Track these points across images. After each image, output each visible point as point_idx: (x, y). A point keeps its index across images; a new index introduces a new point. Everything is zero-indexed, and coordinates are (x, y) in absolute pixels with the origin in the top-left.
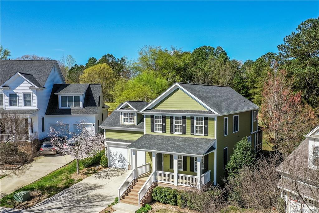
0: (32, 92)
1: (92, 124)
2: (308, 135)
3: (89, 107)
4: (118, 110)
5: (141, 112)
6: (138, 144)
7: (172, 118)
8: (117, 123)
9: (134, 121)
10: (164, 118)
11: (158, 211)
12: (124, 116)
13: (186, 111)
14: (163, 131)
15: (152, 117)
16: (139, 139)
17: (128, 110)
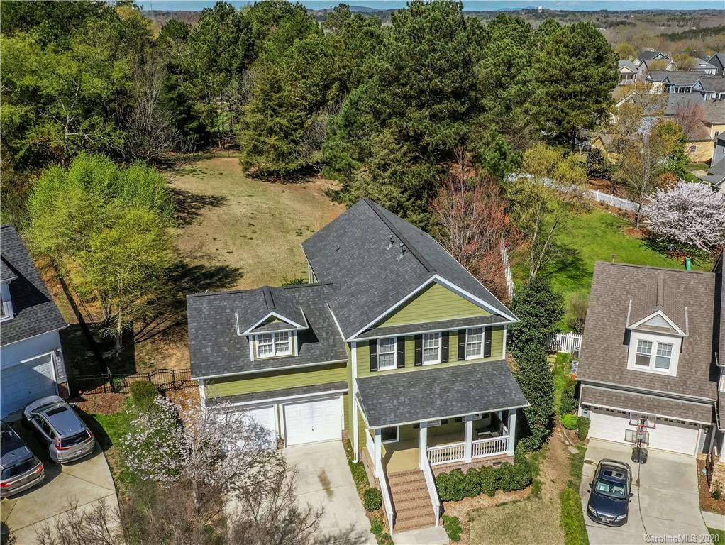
1: (53, 352)
2: (633, 326)
3: (30, 308)
4: (247, 333)
5: (351, 339)
6: (382, 412)
7: (418, 338)
8: (237, 358)
9: (290, 349)
10: (401, 340)
11: (471, 520)
12: (260, 342)
13: (452, 323)
14: (398, 364)
15: (373, 344)
16: (364, 397)
17: (279, 328)
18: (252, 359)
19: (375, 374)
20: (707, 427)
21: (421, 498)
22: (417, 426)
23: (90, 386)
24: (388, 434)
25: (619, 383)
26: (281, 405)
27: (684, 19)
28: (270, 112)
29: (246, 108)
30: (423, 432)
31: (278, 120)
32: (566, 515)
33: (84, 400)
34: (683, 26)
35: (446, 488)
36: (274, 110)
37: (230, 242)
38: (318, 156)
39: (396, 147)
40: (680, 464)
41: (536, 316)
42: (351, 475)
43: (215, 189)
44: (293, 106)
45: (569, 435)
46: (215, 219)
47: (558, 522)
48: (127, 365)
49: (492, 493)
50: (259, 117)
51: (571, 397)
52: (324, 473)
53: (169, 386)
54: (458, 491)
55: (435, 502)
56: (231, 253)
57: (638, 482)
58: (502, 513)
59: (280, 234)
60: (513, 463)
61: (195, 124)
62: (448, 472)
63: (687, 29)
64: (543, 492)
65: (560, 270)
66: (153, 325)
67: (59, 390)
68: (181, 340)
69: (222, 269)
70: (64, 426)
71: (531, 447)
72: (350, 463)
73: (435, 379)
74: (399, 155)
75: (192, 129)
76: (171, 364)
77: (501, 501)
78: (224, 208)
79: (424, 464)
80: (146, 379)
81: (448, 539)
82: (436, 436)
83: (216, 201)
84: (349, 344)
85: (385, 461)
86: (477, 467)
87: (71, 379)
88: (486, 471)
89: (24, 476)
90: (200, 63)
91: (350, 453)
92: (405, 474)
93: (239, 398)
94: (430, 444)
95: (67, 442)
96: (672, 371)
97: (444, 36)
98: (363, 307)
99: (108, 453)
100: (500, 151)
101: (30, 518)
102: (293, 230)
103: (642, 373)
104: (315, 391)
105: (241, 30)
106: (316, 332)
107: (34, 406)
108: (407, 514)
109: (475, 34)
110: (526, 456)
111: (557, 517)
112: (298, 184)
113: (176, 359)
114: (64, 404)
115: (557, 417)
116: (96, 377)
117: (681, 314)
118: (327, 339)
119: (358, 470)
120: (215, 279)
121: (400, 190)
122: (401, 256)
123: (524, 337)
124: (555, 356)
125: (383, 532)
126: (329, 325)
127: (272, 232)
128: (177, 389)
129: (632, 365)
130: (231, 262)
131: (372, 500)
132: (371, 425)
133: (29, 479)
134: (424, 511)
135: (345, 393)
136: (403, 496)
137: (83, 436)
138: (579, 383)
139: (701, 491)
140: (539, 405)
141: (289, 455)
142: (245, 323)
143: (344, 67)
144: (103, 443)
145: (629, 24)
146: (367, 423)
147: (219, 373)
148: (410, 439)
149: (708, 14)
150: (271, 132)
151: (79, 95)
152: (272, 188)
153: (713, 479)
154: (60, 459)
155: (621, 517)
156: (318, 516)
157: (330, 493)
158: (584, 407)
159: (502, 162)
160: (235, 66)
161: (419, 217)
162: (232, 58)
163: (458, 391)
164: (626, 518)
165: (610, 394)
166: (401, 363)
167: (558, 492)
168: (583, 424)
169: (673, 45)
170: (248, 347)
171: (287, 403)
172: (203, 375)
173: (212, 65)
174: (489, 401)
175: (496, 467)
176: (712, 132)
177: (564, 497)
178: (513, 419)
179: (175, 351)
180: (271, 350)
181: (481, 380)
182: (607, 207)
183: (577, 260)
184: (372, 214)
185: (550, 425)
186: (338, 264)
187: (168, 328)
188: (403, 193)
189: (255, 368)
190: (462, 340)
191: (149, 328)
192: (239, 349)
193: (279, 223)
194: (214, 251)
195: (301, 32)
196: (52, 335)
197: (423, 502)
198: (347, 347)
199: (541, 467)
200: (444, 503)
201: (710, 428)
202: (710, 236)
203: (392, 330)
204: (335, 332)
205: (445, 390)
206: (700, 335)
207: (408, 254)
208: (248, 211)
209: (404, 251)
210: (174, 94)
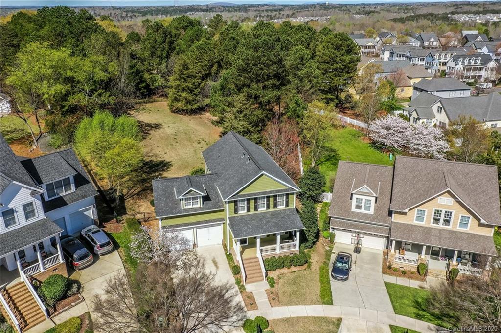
0: (34, 199)
1: (92, 206)
2: (354, 192)
3: (82, 186)
4: (180, 197)
5: (226, 200)
6: (240, 232)
7: (256, 199)
8: (175, 208)
9: (199, 204)
10: (248, 200)
11: (280, 278)
12: (186, 201)
13: (271, 192)
14: (247, 210)
15: (236, 202)
16: (232, 225)
17: (194, 195)
18: (182, 209)
19: (237, 215)
20: (387, 237)
21: (257, 269)
22: (256, 238)
23: (107, 220)
24: (243, 242)
25: (348, 217)
26: (195, 229)
27: (407, 9)
28: (183, 80)
29: (171, 78)
30: (258, 241)
31: (187, 84)
32: (322, 276)
33: (105, 227)
34: (406, 13)
35: (269, 265)
36: (185, 79)
37: (165, 148)
38: (207, 101)
39: (246, 102)
40: (375, 254)
41: (313, 185)
42: (227, 260)
43: (156, 119)
44: (195, 77)
45: (326, 241)
46: (158, 136)
47: (318, 279)
48: (122, 210)
49: (289, 267)
50: (178, 82)
51: (327, 224)
52: (214, 258)
53: (142, 220)
54: (274, 266)
55: (264, 271)
56: (166, 153)
57: (355, 262)
58: (293, 275)
59: (190, 143)
60: (298, 254)
61: (144, 85)
62: (269, 258)
63: (408, 15)
64: (312, 266)
65: (328, 160)
66: (132, 191)
67: (95, 222)
68: (146, 198)
69: (162, 162)
70: (100, 239)
71: (308, 246)
72: (226, 254)
73: (264, 217)
74: (247, 106)
75: (143, 87)
76: (142, 209)
77: (293, 271)
78: (162, 130)
79: (259, 255)
80: (133, 217)
81: (269, 287)
82: (265, 242)
83: (157, 126)
84: (225, 202)
85: (242, 253)
86: (282, 256)
87: (99, 218)
88: (286, 257)
89: (85, 261)
90: (147, 54)
91: (226, 250)
92: (250, 259)
93: (176, 226)
94: (261, 246)
95: (102, 246)
96: (372, 212)
97: (269, 48)
98: (231, 185)
99: (118, 250)
100: (297, 103)
101: (89, 278)
102: (196, 140)
103: (358, 213)
104: (210, 222)
105: (167, 36)
106: (210, 196)
107: (85, 230)
108: (252, 276)
109: (285, 43)
110: (305, 251)
111: (318, 277)
112: (197, 116)
113: (144, 208)
114: (98, 229)
115: (321, 232)
116: (109, 216)
117: (376, 186)
118: (215, 199)
119: (230, 257)
120: (159, 167)
121: (248, 123)
122: (248, 162)
123: (307, 195)
124: (322, 203)
125: (241, 284)
126: (216, 193)
127: (186, 142)
128: (146, 221)
129: (354, 209)
130: (167, 158)
131: (236, 270)
132: (235, 237)
133: (87, 262)
134: (259, 275)
135: (224, 223)
136: (250, 268)
137: (108, 243)
138: (331, 217)
139: (383, 265)
140: (311, 228)
141: (199, 251)
142: (179, 193)
143: (220, 55)
144: (116, 246)
145: (377, 12)
146: (233, 237)
147: (168, 215)
148: (252, 244)
149: (421, 5)
150: (183, 90)
151: (92, 79)
152: (184, 118)
153: (388, 260)
154: (99, 253)
155: (345, 277)
156: (214, 275)
157: (217, 267)
158: (332, 228)
159: (298, 109)
160: (165, 55)
161: (258, 136)
162: (163, 51)
163: (274, 222)
164: (348, 277)
165: (344, 222)
166: (248, 210)
167: (318, 266)
168: (332, 236)
169: (399, 26)
170: (180, 203)
171: (197, 228)
172: (161, 216)
173: (153, 54)
174: (287, 227)
175: (291, 255)
176: (412, 82)
177: (322, 269)
178: (298, 234)
179: (143, 203)
180: (190, 205)
181: (284, 217)
182: (353, 126)
183: (336, 154)
184: (235, 139)
185: (317, 236)
186: (219, 164)
187: (139, 192)
188: (250, 124)
189: (184, 213)
190: (275, 200)
191: (131, 192)
192: (176, 204)
193: (188, 137)
194: (158, 152)
195: (197, 36)
196: (91, 198)
197: (258, 271)
198: (224, 203)
199: (312, 255)
200: (268, 271)
201: (388, 237)
202: (401, 142)
203: (244, 196)
204: (218, 196)
205: (268, 222)
206: (385, 195)
207: (251, 161)
208: (173, 131)
209: (249, 159)
210: (134, 70)
